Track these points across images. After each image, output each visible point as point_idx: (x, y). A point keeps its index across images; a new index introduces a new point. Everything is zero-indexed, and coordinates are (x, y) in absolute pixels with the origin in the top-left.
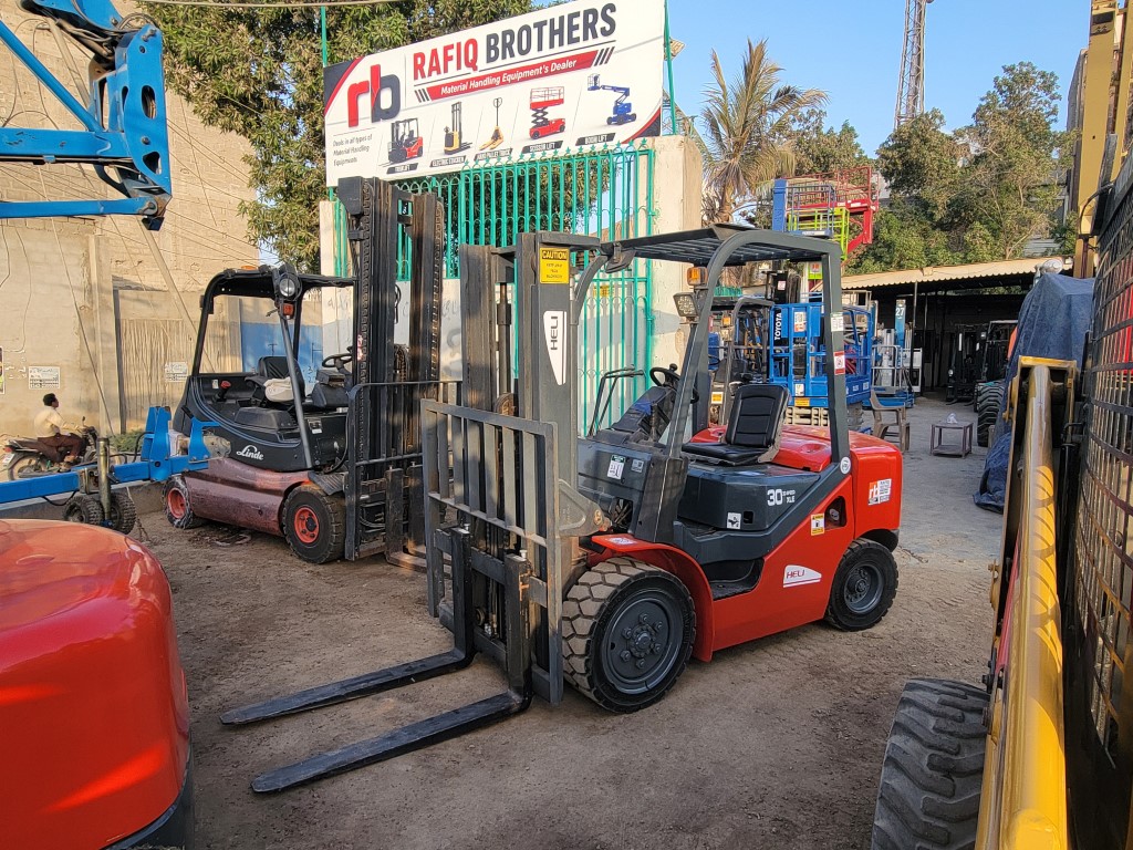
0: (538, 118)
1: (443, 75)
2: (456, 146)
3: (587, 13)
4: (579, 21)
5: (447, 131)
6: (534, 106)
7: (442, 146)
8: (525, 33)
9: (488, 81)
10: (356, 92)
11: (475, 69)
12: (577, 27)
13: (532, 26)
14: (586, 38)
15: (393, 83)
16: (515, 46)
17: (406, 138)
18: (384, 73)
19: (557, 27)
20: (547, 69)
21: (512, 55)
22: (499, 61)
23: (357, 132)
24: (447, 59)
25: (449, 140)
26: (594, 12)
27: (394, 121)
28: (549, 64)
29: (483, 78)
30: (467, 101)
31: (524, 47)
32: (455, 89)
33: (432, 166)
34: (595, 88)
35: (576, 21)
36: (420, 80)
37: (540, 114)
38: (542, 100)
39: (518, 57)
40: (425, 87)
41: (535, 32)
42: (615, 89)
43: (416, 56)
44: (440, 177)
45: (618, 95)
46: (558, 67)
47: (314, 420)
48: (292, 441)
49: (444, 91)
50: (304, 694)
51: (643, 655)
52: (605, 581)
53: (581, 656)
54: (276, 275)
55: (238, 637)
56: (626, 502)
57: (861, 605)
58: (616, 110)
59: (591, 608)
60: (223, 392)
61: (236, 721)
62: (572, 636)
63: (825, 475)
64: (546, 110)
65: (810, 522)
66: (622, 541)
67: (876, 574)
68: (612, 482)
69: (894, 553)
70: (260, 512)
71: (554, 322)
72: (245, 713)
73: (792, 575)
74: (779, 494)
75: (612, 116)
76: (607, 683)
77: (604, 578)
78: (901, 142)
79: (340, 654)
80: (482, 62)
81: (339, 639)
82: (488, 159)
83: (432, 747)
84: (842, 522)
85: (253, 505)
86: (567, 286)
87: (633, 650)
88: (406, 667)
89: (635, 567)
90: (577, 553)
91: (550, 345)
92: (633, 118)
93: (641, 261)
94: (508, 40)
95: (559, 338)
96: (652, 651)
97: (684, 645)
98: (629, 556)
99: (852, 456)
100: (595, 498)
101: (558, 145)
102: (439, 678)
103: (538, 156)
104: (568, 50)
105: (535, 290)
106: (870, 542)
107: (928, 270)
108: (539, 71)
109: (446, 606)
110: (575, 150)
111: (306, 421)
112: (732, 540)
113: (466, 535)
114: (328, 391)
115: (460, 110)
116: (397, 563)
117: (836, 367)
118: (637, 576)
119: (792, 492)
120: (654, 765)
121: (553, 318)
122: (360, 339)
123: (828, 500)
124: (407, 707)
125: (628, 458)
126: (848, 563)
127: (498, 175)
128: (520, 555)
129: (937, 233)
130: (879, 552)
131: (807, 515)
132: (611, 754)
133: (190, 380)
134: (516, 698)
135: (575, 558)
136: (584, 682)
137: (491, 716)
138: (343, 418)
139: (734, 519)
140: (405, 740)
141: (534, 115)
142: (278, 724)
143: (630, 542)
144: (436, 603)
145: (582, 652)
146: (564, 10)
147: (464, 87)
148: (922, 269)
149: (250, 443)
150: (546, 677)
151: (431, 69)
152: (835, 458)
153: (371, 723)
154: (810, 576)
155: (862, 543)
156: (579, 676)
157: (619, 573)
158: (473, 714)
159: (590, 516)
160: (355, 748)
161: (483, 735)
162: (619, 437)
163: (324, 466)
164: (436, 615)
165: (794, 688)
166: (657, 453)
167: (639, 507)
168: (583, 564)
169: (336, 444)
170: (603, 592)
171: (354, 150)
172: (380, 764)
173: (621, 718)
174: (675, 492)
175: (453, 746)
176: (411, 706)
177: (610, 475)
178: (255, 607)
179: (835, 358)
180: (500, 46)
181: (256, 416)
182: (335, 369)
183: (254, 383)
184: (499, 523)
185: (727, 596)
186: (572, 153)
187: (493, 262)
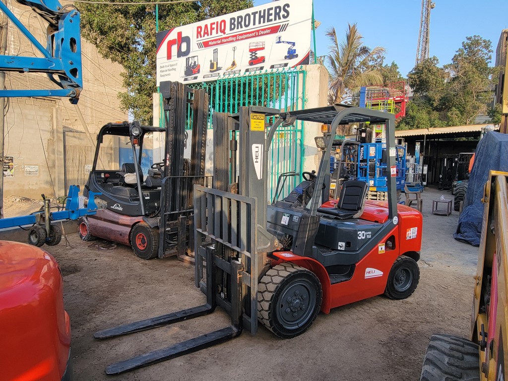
0: (253, 56)
1: (210, 36)
2: (215, 68)
3: (276, 8)
4: (272, 12)
5: (211, 61)
6: (251, 51)
7: (209, 69)
8: (247, 17)
9: (230, 39)
10: (171, 43)
11: (224, 33)
12: (271, 14)
13: (251, 14)
14: (275, 19)
15: (187, 40)
16: (243, 23)
17: (192, 65)
18: (183, 36)
19: (262, 14)
20: (257, 34)
21: (241, 27)
22: (236, 30)
23: (170, 62)
24: (212, 29)
25: (212, 66)
26: (279, 7)
27: (187, 57)
28: (258, 31)
29: (228, 38)
30: (220, 48)
31: (247, 24)
32: (215, 42)
33: (204, 78)
34: (279, 42)
35: (271, 12)
36: (199, 39)
37: (254, 54)
38: (255, 47)
39: (244, 28)
40: (201, 42)
41: (252, 17)
42: (288, 43)
43: (198, 28)
44: (207, 83)
45: (290, 45)
46: (262, 33)
47: (146, 193)
48: (136, 202)
49: (210, 43)
50: (134, 324)
51: (296, 310)
52: (279, 275)
53: (267, 311)
54: (131, 126)
55: (106, 294)
56: (289, 236)
57: (401, 288)
58: (289, 52)
59: (272, 287)
60: (106, 178)
61: (101, 336)
62: (262, 300)
63: (386, 225)
64: (256, 52)
65: (378, 247)
66: (287, 255)
67: (409, 272)
68: (284, 226)
69: (418, 263)
70: (121, 235)
71: (257, 149)
72: (106, 333)
73: (369, 272)
74: (363, 234)
75: (287, 55)
76: (279, 324)
77: (278, 273)
78: (418, 71)
79: (153, 304)
80: (228, 30)
81: (153, 296)
82: (229, 75)
83: (193, 353)
84: (393, 247)
85: (118, 231)
86: (264, 132)
87: (292, 308)
88: (184, 312)
89: (293, 268)
90: (266, 260)
91: (255, 160)
92: (297, 56)
93: (299, 122)
94: (240, 20)
95: (259, 157)
96: (301, 308)
97: (316, 306)
98: (291, 262)
99: (399, 216)
100: (275, 233)
101: (262, 68)
102: (199, 318)
103: (252, 73)
104: (267, 25)
105: (248, 134)
106: (407, 257)
107: (431, 129)
108: (253, 34)
109: (203, 283)
110: (269, 71)
111: (142, 193)
112: (340, 255)
113: (213, 250)
114: (153, 179)
115: (217, 52)
116: (182, 260)
117: (392, 173)
118: (294, 273)
119: (370, 233)
120: (301, 366)
121: (256, 147)
122: (168, 156)
123: (386, 237)
124: (183, 332)
125: (291, 215)
126: (396, 267)
127: (234, 82)
128: (238, 260)
129: (435, 112)
130: (411, 262)
131: (377, 244)
132: (280, 360)
133: (91, 173)
134: (235, 330)
135: (265, 262)
136: (268, 323)
137: (223, 338)
138: (159, 192)
139: (342, 245)
140: (180, 350)
141: (251, 55)
142: (121, 338)
143: (291, 256)
144: (199, 281)
145: (267, 309)
146: (266, 6)
147: (219, 42)
148: (428, 129)
149: (117, 203)
150: (249, 320)
151: (205, 33)
152: (390, 217)
153: (165, 340)
154: (378, 273)
155: (403, 257)
156: (265, 320)
157: (286, 270)
158: (213, 337)
159: (272, 243)
160: (156, 353)
161: (218, 348)
162: (287, 205)
163: (150, 214)
164: (199, 287)
165: (369, 328)
166: (305, 213)
167: (296, 238)
168: (268, 265)
169: (156, 204)
170: (278, 280)
171: (169, 70)
172: (168, 361)
173: (285, 341)
174: (313, 232)
175: (204, 353)
176: (184, 331)
177: (282, 223)
178: (115, 280)
179: (391, 169)
180: (236, 23)
181: (120, 190)
182: (157, 169)
183: (120, 175)
184: (229, 245)
185: (337, 283)
186: (268, 72)
187: (229, 120)
